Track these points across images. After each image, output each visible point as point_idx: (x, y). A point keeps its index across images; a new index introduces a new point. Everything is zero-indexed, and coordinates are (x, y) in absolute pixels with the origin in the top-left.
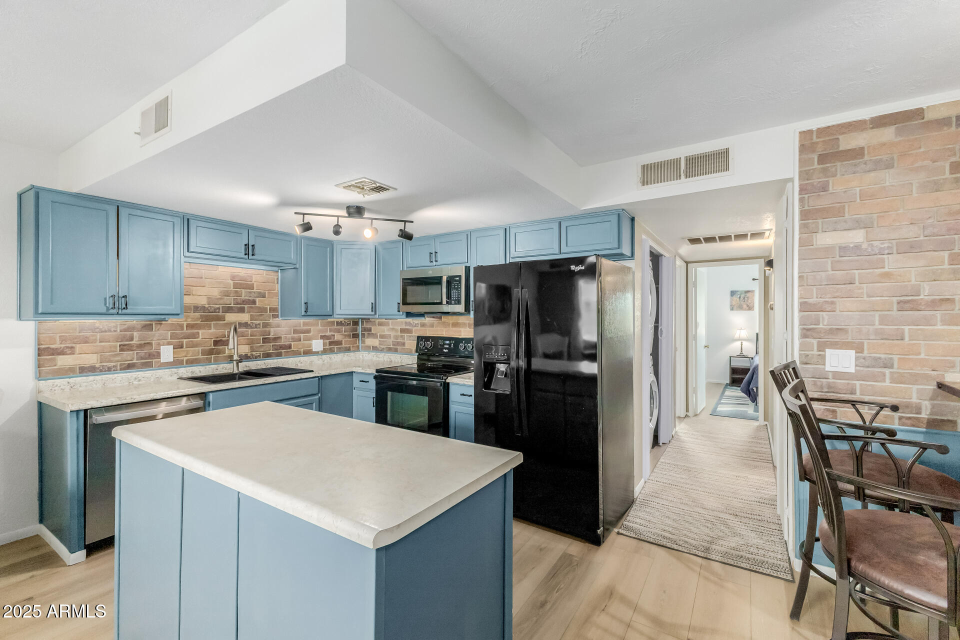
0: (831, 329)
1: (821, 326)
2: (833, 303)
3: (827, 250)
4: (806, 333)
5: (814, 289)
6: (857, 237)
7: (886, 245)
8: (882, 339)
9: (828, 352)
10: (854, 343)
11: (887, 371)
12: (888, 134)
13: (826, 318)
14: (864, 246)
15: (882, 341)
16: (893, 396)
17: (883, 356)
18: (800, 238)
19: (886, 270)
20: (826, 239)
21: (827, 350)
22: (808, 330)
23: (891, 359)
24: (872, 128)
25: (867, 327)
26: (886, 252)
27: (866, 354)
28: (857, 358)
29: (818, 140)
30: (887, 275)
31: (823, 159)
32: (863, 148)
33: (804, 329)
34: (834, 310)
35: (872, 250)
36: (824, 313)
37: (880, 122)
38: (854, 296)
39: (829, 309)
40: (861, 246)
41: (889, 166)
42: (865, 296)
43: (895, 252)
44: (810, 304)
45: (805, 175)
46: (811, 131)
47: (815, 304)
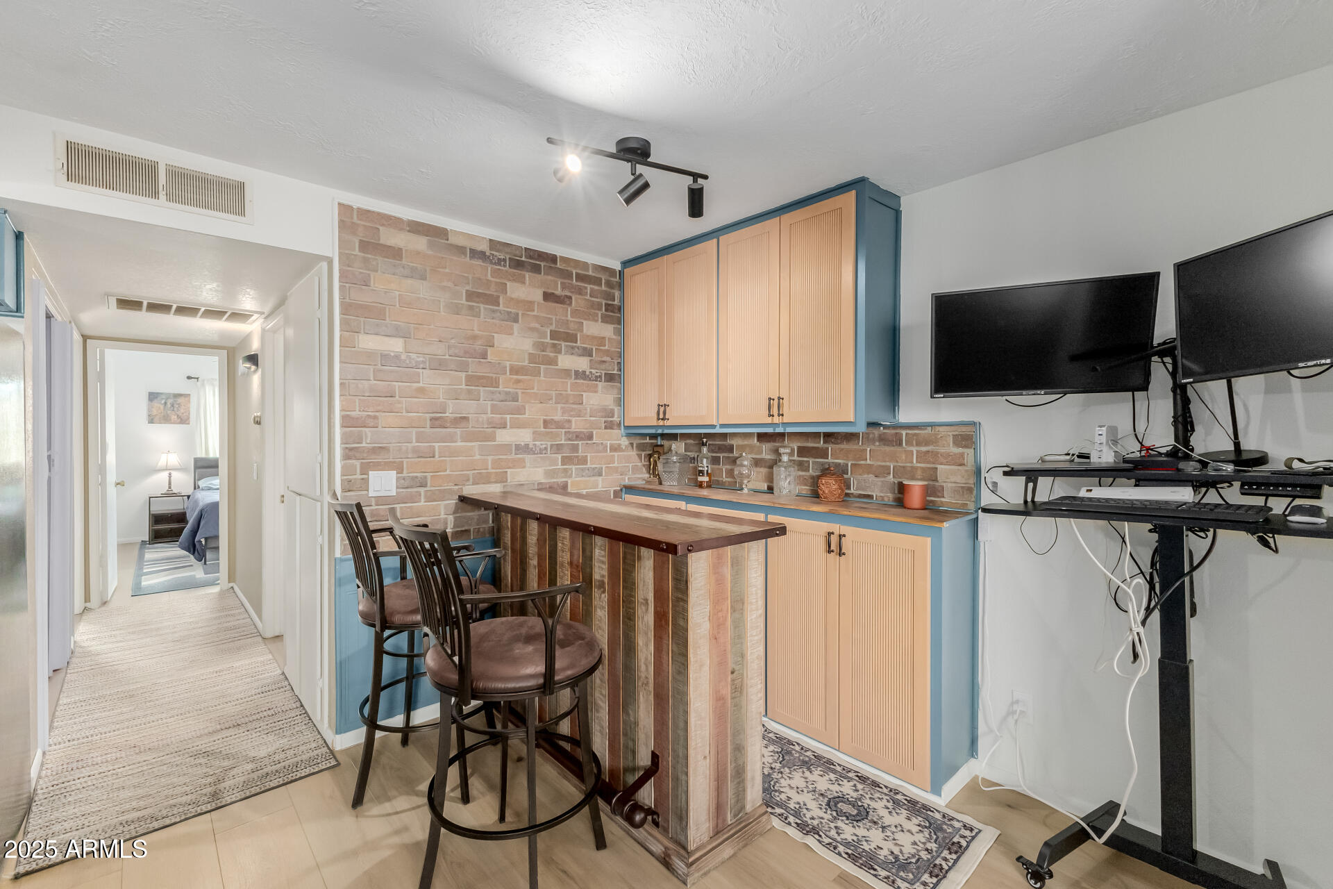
0: (374, 448)
1: (364, 445)
2: (375, 418)
3: (370, 354)
4: (349, 454)
5: (357, 399)
6: (395, 345)
7: (421, 359)
8: (418, 457)
9: (372, 474)
10: (394, 462)
11: (422, 490)
12: (420, 243)
13: (369, 435)
14: (403, 357)
15: (419, 459)
16: (427, 515)
17: (418, 475)
18: (341, 336)
19: (421, 385)
20: (368, 342)
21: (370, 472)
22: (351, 449)
23: (426, 477)
24: (409, 231)
25: (406, 444)
26: (421, 366)
27: (405, 474)
28: (398, 479)
29: (359, 222)
30: (421, 391)
31: (364, 246)
32: (401, 249)
33: (347, 448)
34: (377, 425)
35: (410, 362)
36: (367, 430)
37: (418, 228)
38: (395, 411)
39: (372, 424)
40: (400, 355)
41: (423, 278)
42: (404, 411)
43: (428, 367)
44: (353, 418)
45: (346, 259)
46: (350, 208)
47: (357, 418)
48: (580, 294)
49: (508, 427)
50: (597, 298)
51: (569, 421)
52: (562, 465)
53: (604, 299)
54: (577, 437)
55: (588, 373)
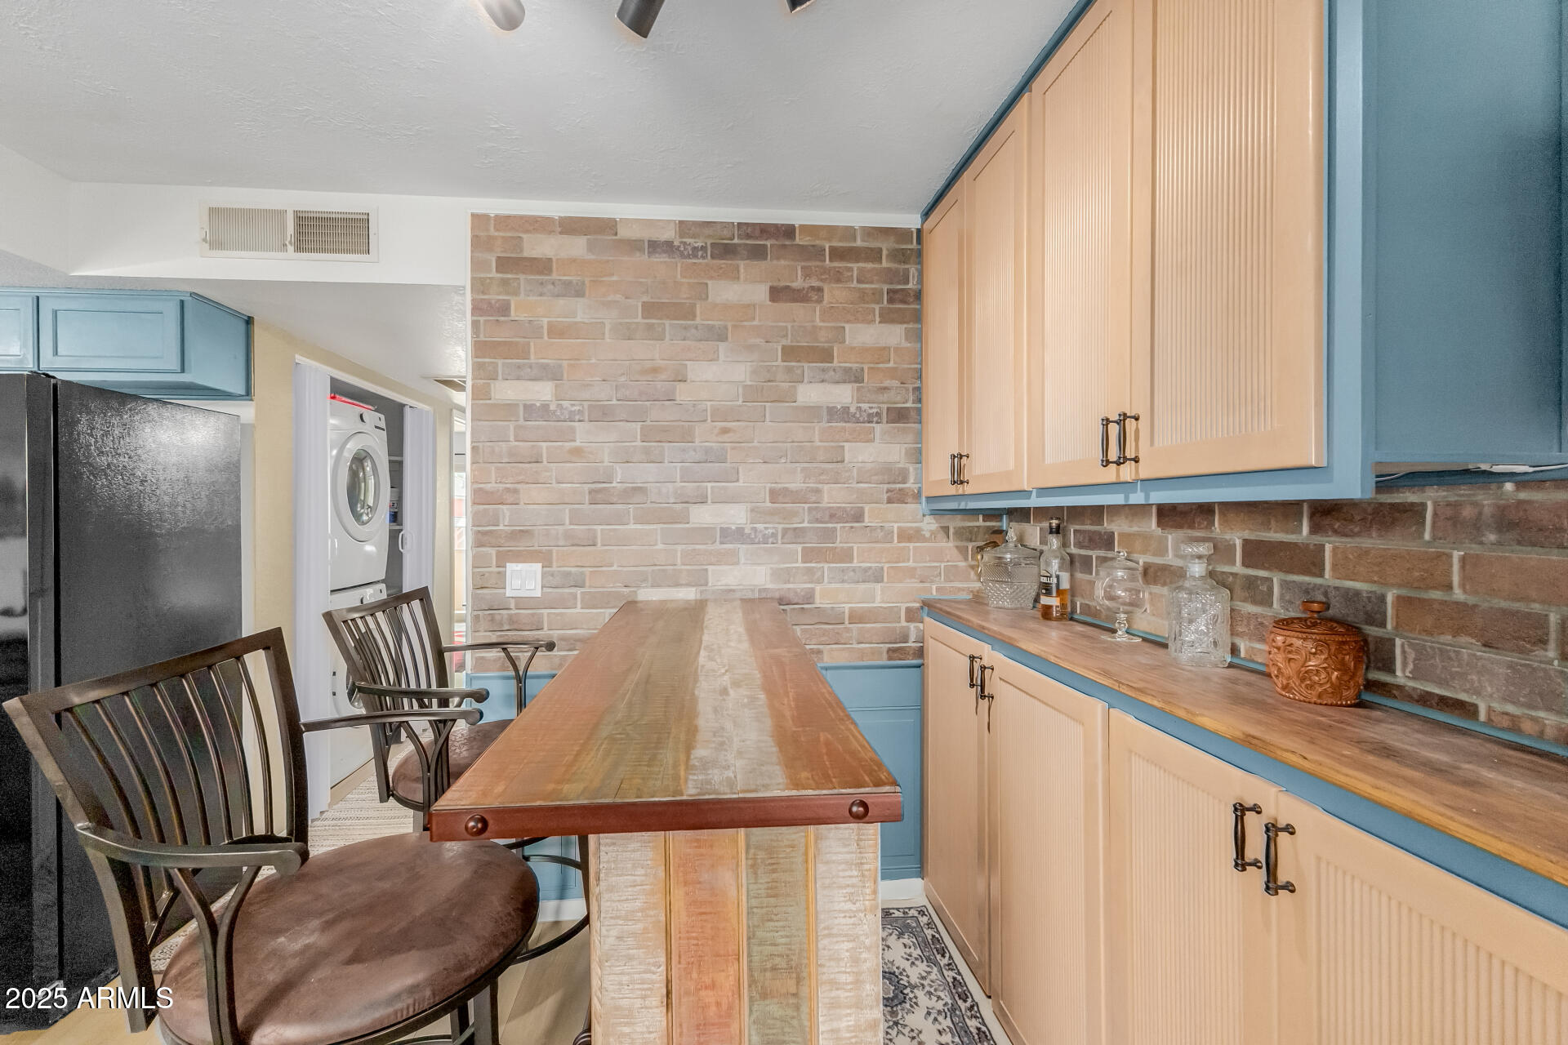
0: (513, 532)
1: (501, 527)
2: (516, 491)
3: (509, 408)
4: (482, 538)
5: (493, 468)
6: (542, 392)
7: (577, 408)
8: (573, 545)
9: (511, 567)
10: (540, 552)
11: (579, 591)
12: (577, 247)
13: (508, 514)
14: (552, 407)
15: (574, 548)
16: (584, 626)
17: (573, 570)
18: (473, 385)
19: (577, 444)
20: (507, 391)
21: (508, 564)
22: (485, 533)
23: (582, 573)
24: (561, 233)
25: (556, 527)
26: (577, 418)
27: (554, 568)
28: (544, 575)
29: (496, 234)
30: (577, 452)
31: (504, 264)
32: (550, 260)
33: (479, 531)
34: (517, 502)
35: (562, 414)
36: (504, 507)
37: (571, 226)
38: (540, 481)
39: (511, 500)
40: (548, 405)
41: (580, 294)
42: (554, 481)
43: (586, 418)
44: (487, 492)
45: (479, 285)
46: (485, 217)
47: (492, 493)
48: (839, 281)
49: (709, 501)
50: (872, 283)
51: (818, 491)
52: (803, 562)
53: (885, 282)
54: (832, 516)
55: (853, 410)
